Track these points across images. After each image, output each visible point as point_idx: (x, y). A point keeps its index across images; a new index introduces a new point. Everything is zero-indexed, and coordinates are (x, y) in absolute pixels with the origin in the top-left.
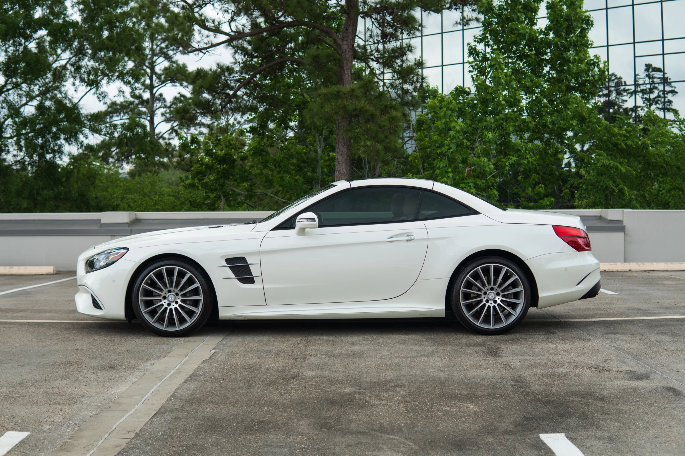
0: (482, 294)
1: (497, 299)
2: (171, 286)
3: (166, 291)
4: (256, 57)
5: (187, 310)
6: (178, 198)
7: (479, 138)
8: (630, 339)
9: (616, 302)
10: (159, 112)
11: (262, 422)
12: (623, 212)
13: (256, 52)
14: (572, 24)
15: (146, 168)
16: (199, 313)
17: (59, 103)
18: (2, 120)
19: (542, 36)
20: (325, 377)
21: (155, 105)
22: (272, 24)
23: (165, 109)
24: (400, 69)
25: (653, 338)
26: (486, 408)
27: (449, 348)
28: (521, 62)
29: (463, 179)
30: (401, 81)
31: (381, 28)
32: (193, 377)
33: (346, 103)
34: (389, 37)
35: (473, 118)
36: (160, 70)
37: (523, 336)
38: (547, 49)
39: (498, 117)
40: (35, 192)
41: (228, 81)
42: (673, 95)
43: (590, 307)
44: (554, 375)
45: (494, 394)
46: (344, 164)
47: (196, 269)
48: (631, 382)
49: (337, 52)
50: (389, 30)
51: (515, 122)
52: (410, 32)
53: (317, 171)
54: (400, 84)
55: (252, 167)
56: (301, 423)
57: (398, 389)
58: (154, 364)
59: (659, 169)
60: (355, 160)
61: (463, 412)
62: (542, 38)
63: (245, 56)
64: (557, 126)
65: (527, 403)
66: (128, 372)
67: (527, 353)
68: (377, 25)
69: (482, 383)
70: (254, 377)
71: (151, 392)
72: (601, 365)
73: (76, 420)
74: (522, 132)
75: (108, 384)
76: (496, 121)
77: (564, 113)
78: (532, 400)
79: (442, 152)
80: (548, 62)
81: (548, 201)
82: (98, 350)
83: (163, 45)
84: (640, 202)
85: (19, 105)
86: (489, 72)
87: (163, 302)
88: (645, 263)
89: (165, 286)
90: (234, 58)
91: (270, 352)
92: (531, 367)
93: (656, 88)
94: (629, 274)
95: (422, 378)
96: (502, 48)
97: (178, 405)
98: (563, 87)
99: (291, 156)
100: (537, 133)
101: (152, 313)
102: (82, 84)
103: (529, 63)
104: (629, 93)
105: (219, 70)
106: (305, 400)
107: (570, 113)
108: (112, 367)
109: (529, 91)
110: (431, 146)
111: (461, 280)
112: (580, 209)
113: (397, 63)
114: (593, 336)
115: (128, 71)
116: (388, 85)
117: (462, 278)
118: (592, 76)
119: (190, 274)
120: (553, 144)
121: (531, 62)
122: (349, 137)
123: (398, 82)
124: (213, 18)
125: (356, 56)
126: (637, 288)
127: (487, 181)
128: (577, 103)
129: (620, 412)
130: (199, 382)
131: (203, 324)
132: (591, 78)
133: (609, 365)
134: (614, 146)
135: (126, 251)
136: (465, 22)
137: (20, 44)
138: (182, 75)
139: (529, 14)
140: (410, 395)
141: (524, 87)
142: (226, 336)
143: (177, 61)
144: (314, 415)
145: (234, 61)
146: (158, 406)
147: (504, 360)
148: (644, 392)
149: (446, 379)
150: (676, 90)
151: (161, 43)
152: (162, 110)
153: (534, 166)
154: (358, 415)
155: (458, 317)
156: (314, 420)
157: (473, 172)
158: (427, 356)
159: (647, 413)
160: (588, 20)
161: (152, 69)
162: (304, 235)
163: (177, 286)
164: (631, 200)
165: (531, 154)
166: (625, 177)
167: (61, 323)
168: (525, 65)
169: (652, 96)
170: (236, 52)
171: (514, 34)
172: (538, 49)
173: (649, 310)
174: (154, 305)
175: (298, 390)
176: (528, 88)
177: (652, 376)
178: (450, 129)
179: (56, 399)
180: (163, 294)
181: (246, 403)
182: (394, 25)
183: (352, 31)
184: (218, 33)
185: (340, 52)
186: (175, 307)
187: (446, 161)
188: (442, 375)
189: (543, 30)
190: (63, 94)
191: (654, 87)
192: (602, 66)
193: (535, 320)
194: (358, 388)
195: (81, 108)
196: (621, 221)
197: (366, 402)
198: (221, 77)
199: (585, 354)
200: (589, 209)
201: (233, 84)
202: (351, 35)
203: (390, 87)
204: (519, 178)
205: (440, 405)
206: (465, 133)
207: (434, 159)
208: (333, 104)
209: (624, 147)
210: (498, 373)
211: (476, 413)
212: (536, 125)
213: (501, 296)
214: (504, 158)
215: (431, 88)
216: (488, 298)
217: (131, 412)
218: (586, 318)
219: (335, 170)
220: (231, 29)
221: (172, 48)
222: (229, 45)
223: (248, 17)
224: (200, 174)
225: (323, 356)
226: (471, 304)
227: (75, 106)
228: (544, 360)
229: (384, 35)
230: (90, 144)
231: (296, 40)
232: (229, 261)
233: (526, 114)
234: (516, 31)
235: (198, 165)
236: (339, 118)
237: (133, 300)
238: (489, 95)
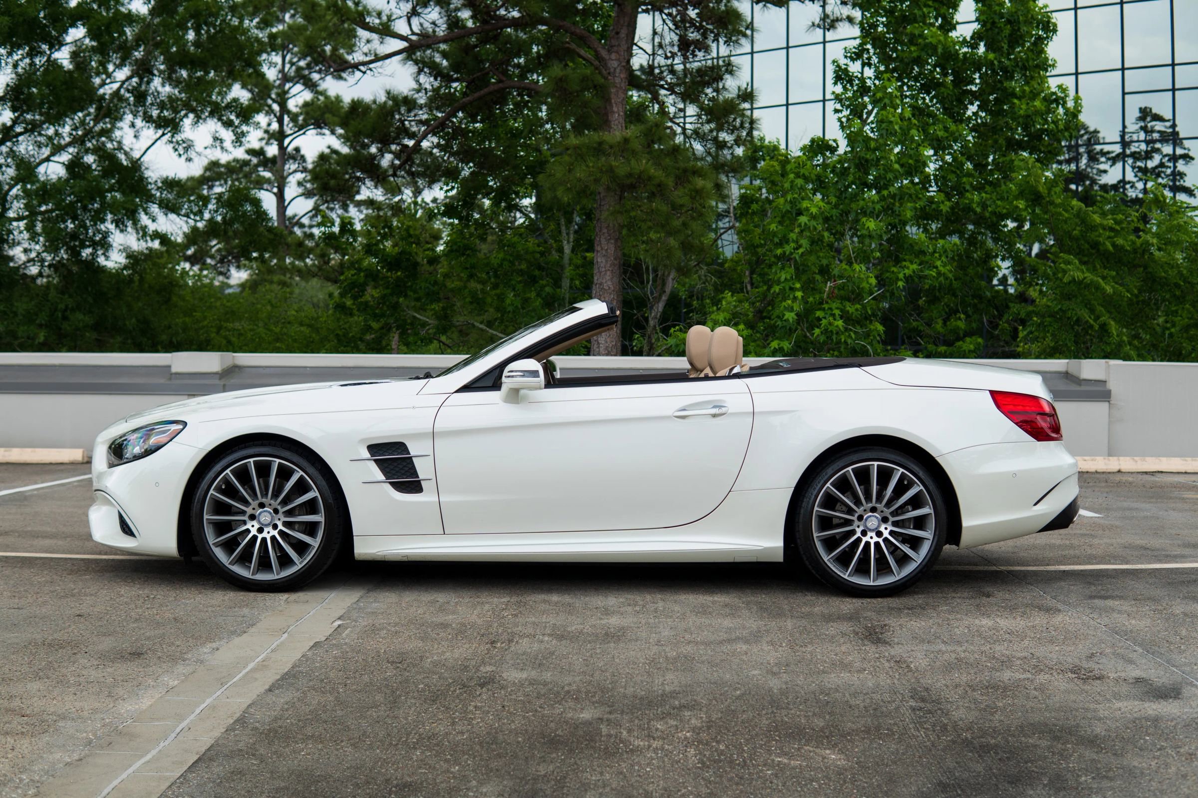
0: (855, 518)
1: (882, 529)
2: (265, 494)
3: (254, 504)
4: (456, 80)
5: (294, 541)
6: (317, 330)
7: (850, 229)
8: (1135, 609)
9: (1100, 532)
10: (293, 180)
11: (406, 785)
12: (1109, 366)
13: (457, 72)
14: (1019, 29)
15: (269, 277)
16: (317, 547)
17: (107, 158)
18: (7, 187)
19: (965, 50)
20: (545, 684)
21: (287, 167)
22: (484, 22)
23: (303, 175)
24: (711, 103)
25: (1179, 608)
26: (862, 760)
27: (790, 624)
28: (928, 95)
29: (821, 303)
30: (713, 126)
31: (678, 32)
32: (288, 679)
33: (613, 163)
34: (692, 48)
35: (841, 193)
36: (297, 106)
37: (931, 600)
38: (974, 73)
39: (885, 193)
40: (60, 315)
41: (406, 123)
42: (1186, 164)
43: (1053, 541)
44: (995, 687)
45: (878, 728)
46: (608, 273)
47: (313, 464)
48: (1147, 705)
49: (600, 73)
50: (693, 35)
51: (915, 202)
52: (730, 39)
53: (563, 284)
54: (711, 131)
55: (446, 276)
56: (484, 790)
57: (687, 713)
58: (218, 649)
59: (1170, 290)
60: (629, 266)
61: (815, 769)
62: (965, 54)
63: (436, 79)
64: (990, 209)
65: (943, 750)
66: (164, 666)
67: (939, 638)
68: (671, 25)
69: (853, 702)
70: (407, 681)
71: (198, 711)
72: (1085, 664)
73: (35, 772)
74: (928, 220)
75: (120, 691)
76: (883, 199)
77: (1003, 187)
78: (954, 742)
79: (784, 253)
80: (975, 96)
81: (971, 343)
82: (120, 616)
83: (302, 63)
84: (1137, 349)
85: (37, 161)
86: (869, 113)
87: (249, 526)
88: (1147, 459)
89: (254, 495)
90: (417, 81)
91: (444, 626)
92: (949, 668)
93: (1158, 151)
94: (1118, 478)
95: (736, 689)
96: (894, 70)
97: (245, 740)
98: (1002, 141)
99: (519, 257)
100: (953, 222)
101: (229, 546)
102: (147, 125)
103: (943, 98)
104: (1109, 159)
105: (390, 103)
106: (500, 737)
107: (1014, 188)
108: (137, 655)
109: (939, 146)
110: (765, 244)
111: (815, 493)
112: (1026, 358)
113: (706, 95)
114: (1064, 603)
115: (228, 103)
116: (689, 132)
117: (817, 488)
118: (1053, 122)
119: (301, 473)
120: (983, 243)
121: (945, 94)
122: (619, 224)
123: (707, 127)
124: (379, 7)
125: (634, 81)
126: (1135, 505)
127: (864, 307)
128: (1028, 170)
129: (1131, 772)
130: (298, 690)
131: (325, 567)
132: (1052, 126)
133: (1101, 667)
134: (1092, 247)
135: (181, 427)
136: (828, 23)
137: (42, 53)
138: (334, 115)
139: (943, 10)
140: (709, 728)
141: (932, 140)
142: (369, 591)
143: (325, 90)
144: (514, 770)
145: (416, 86)
146: (206, 741)
147: (896, 651)
148: (1175, 727)
149: (784, 693)
150: (1191, 154)
151: (299, 60)
152: (300, 176)
153: (948, 282)
154: (601, 773)
155: (807, 563)
156: (511, 784)
157: (839, 289)
158: (747, 642)
159: (1184, 776)
160: (1049, 22)
161: (283, 104)
162: (518, 403)
163: (275, 495)
164: (1120, 345)
165: (944, 259)
166: (1110, 303)
167: (66, 559)
168: (935, 101)
169: (1151, 164)
170: (420, 71)
171: (916, 45)
172: (958, 72)
173: (1163, 550)
174: (232, 530)
175: (488, 712)
176: (939, 140)
177: (1186, 691)
178: (800, 213)
179: (10, 723)
180: (249, 511)
181: (381, 741)
182: (701, 27)
183: (627, 35)
184: (387, 35)
185: (604, 72)
186: (271, 534)
187: (792, 270)
188: (775, 684)
189: (968, 39)
190: (115, 143)
191: (1153, 148)
192: (1070, 104)
193: (952, 568)
194: (608, 709)
195: (147, 169)
196: (1104, 382)
197: (621, 742)
198: (393, 116)
199: (1051, 642)
200: (1045, 358)
201: (414, 129)
202: (624, 42)
203: (694, 136)
204: (921, 302)
205: (769, 752)
206: (827, 220)
207: (770, 266)
208: (591, 165)
209: (1111, 248)
210: (884, 680)
211: (841, 772)
212: (952, 208)
213: (890, 523)
214: (894, 266)
215: (766, 142)
216: (866, 526)
217: (149, 757)
218: (1048, 565)
219: (592, 282)
220: (411, 29)
221: (317, 68)
222: (409, 58)
223: (442, 8)
224: (355, 289)
225: (546, 638)
226: (833, 537)
227: (136, 165)
228: (974, 652)
229: (685, 45)
230: (159, 231)
231: (528, 52)
232: (374, 449)
233: (935, 189)
234: (920, 40)
235: (353, 272)
236: (601, 189)
237: (194, 520)
238: (870, 153)
